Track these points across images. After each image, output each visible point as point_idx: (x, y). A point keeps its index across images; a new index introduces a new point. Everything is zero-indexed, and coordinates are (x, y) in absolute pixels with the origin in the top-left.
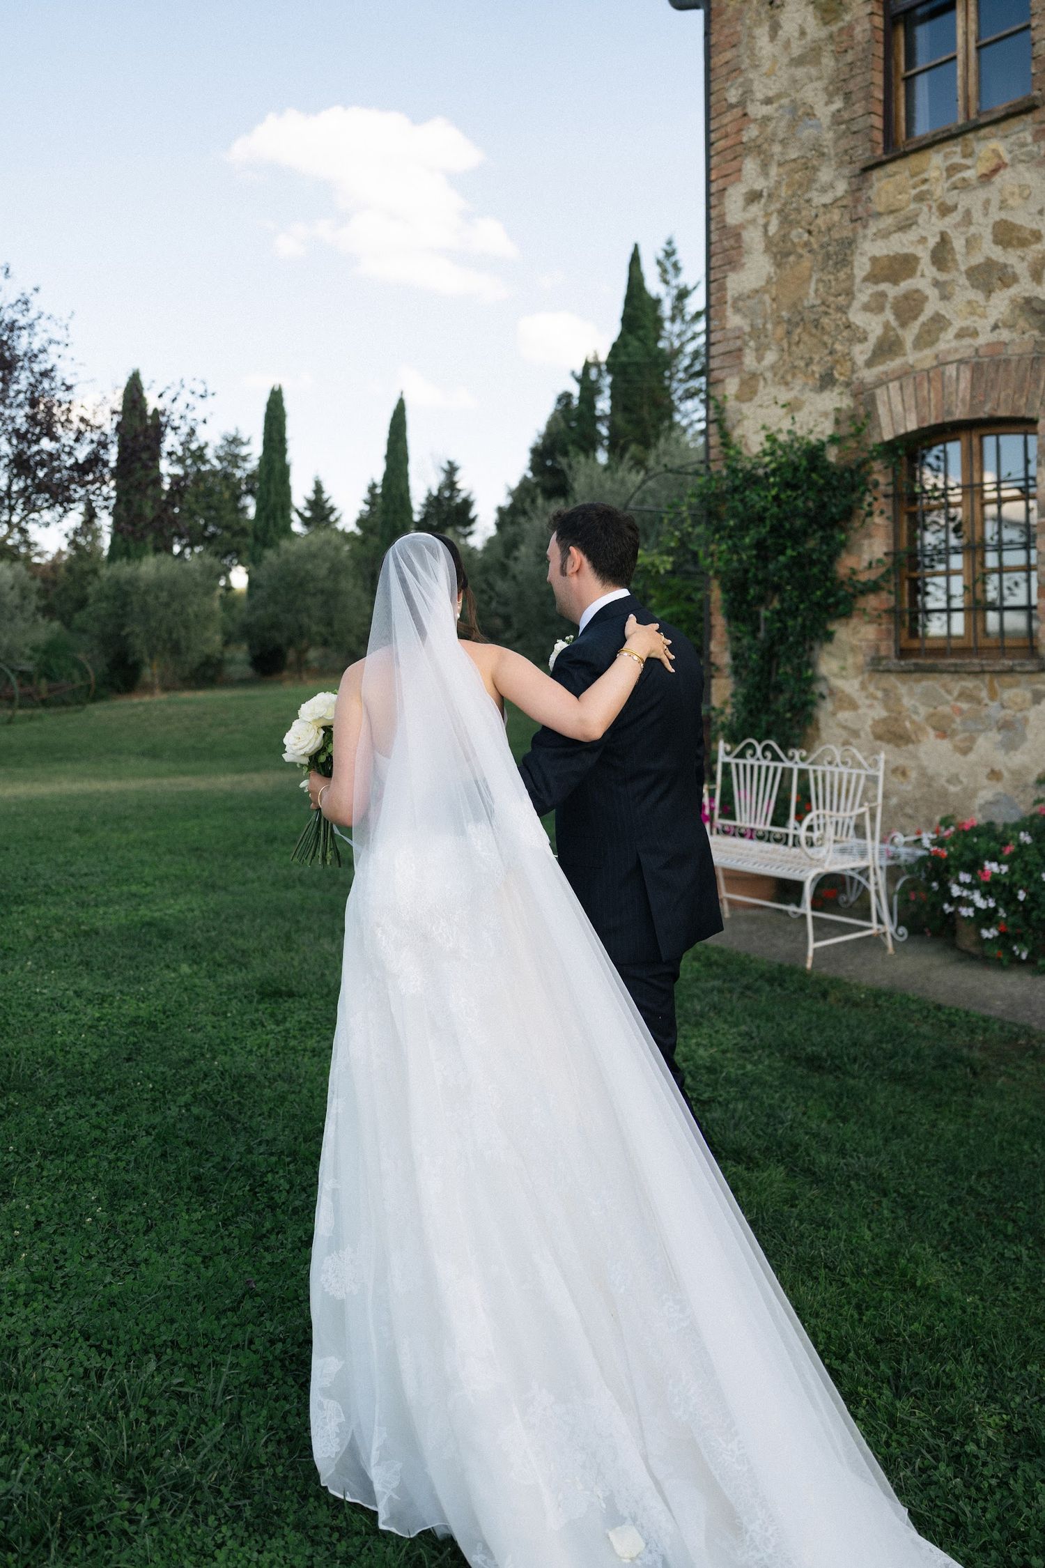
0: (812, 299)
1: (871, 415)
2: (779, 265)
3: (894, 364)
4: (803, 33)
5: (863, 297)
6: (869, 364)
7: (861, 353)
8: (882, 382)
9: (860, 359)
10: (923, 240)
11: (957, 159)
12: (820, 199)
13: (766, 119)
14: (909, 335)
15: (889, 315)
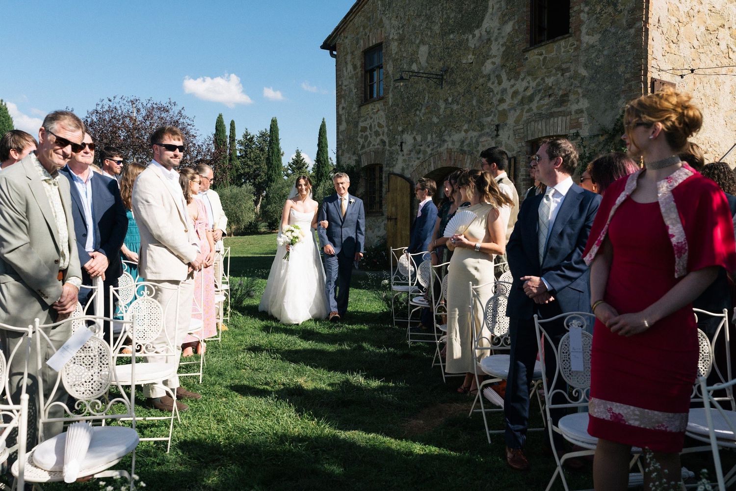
0: (352, 134)
1: (361, 161)
2: (347, 125)
3: (364, 151)
4: (351, 72)
5: (360, 135)
6: (361, 150)
7: (359, 147)
8: (362, 154)
9: (359, 149)
10: (368, 124)
11: (373, 107)
12: (354, 111)
13: (345, 90)
14: (366, 144)
15: (363, 140)
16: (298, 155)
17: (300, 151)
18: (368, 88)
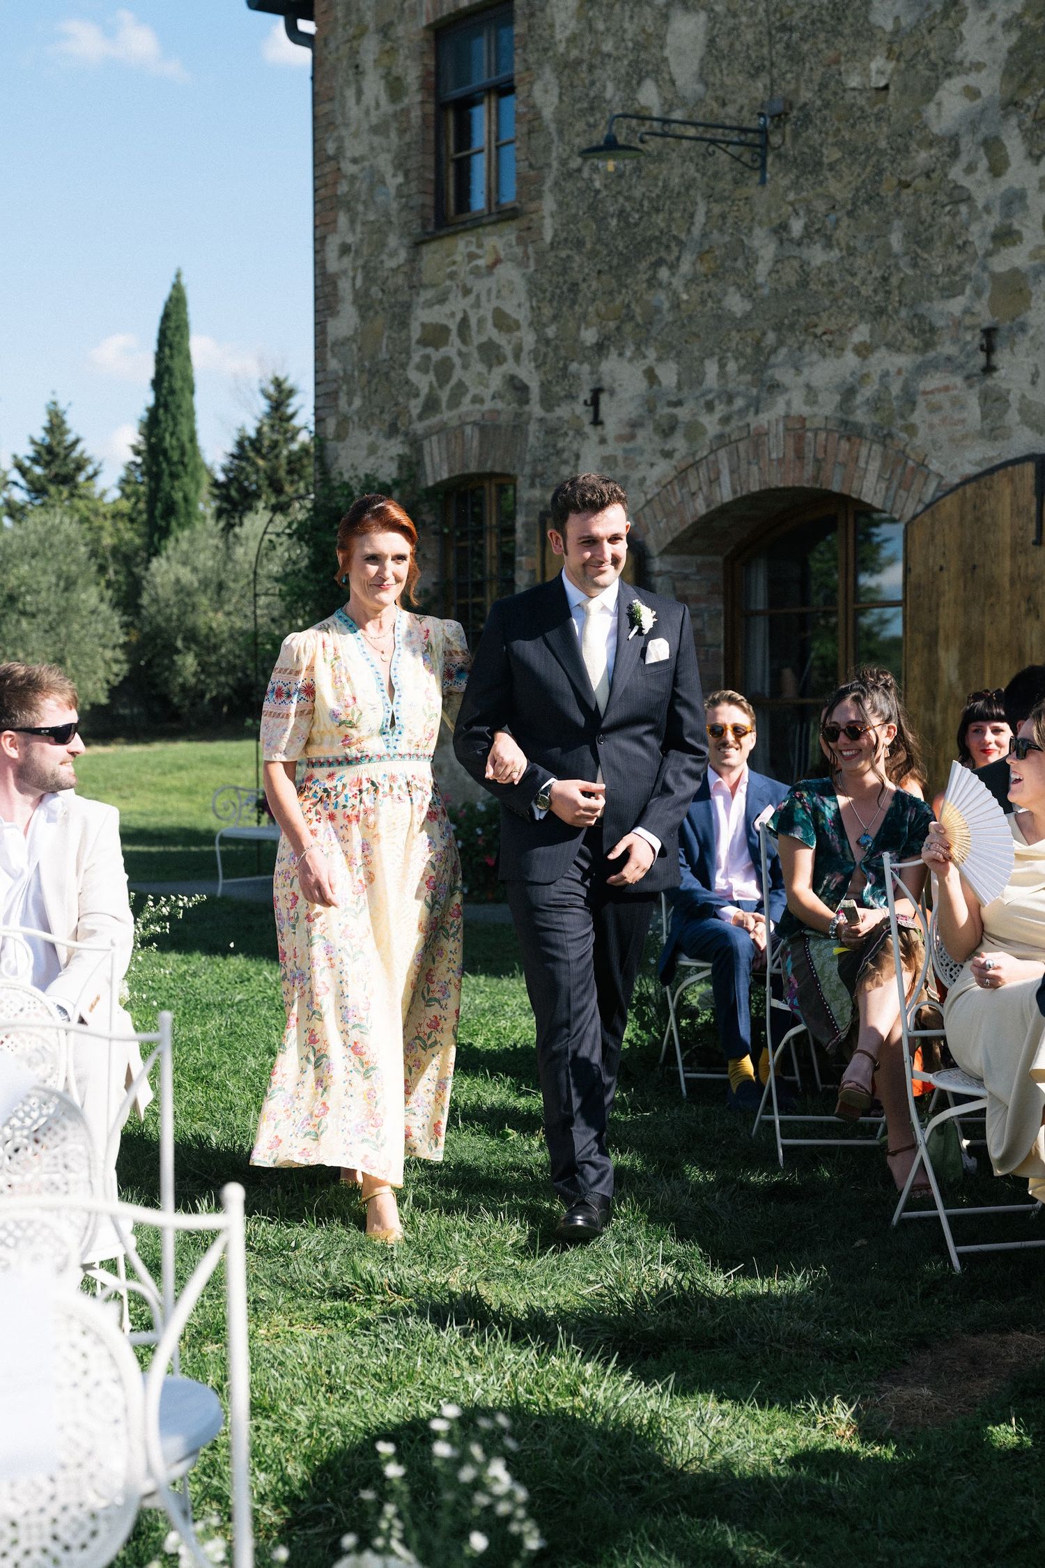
0: (383, 355)
1: (420, 463)
2: (363, 317)
3: (434, 420)
4: (378, 105)
5: (416, 358)
6: (421, 417)
7: (415, 407)
8: (427, 435)
9: (415, 412)
10: (453, 314)
11: (473, 248)
12: (391, 263)
13: (353, 178)
14: (444, 396)
15: (432, 377)
16: (56, 425)
17: (62, 406)
18: (451, 170)
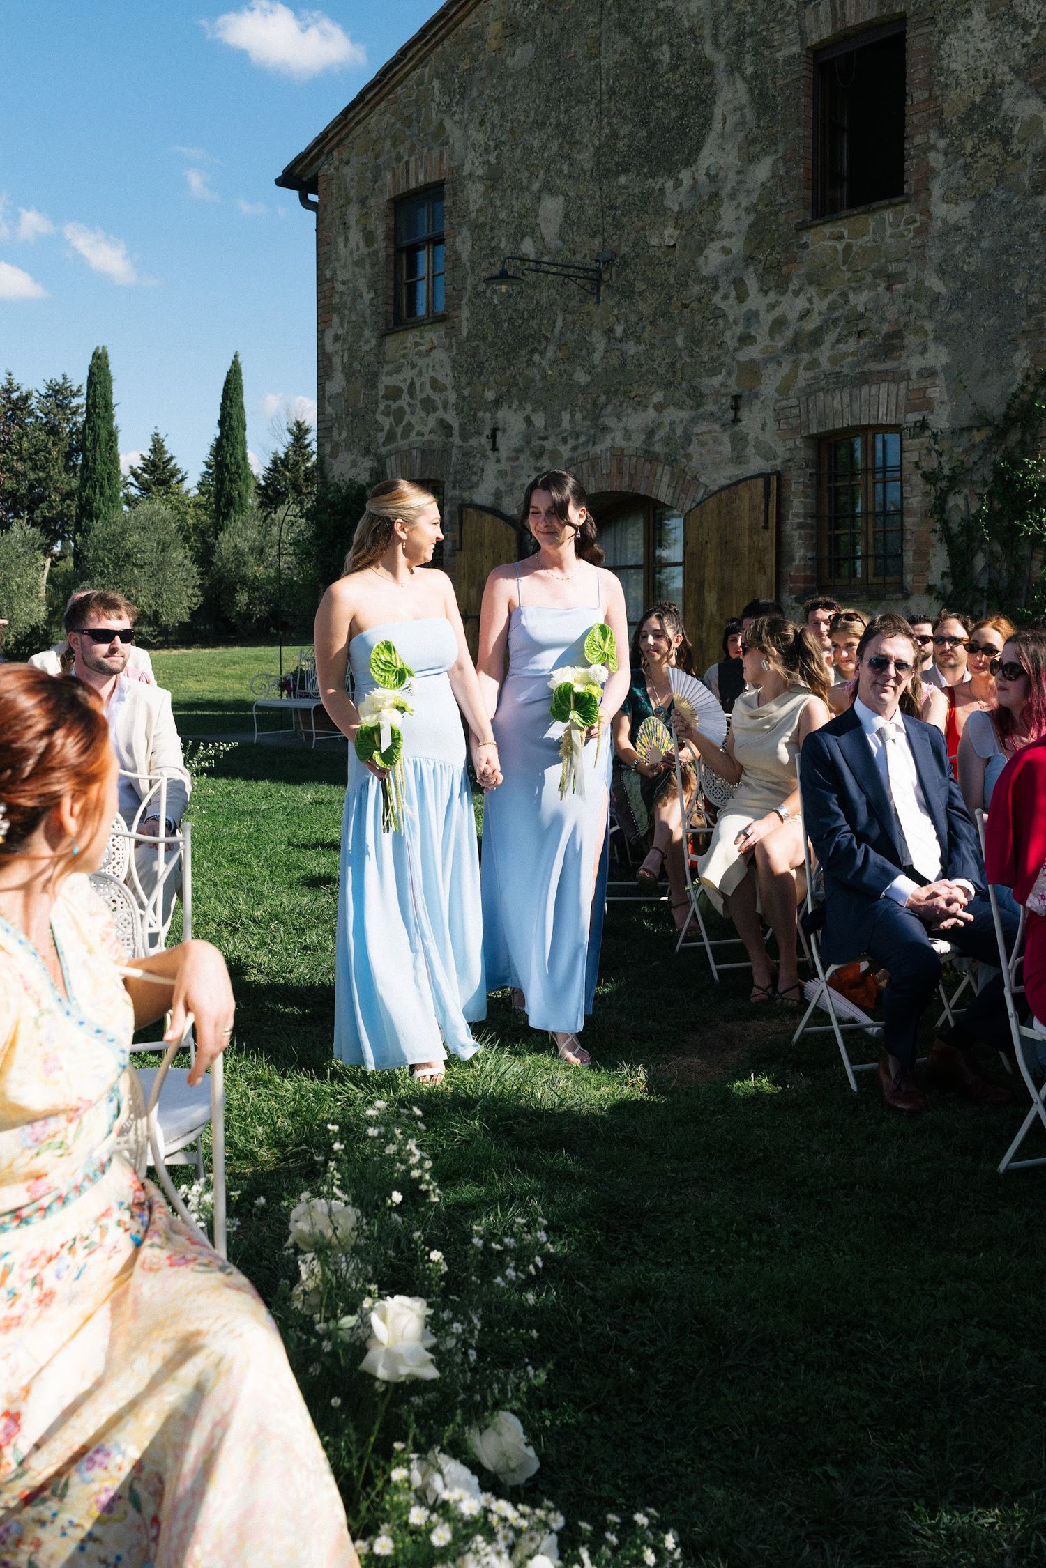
0: (361, 405)
2: (348, 381)
3: (392, 446)
4: (358, 249)
5: (382, 407)
6: (384, 444)
7: (381, 437)
8: (389, 455)
9: (381, 441)
10: (405, 380)
11: (418, 339)
12: (367, 348)
13: (342, 293)
14: (399, 430)
15: (391, 419)
16: (158, 447)
17: (162, 436)
18: (404, 291)
